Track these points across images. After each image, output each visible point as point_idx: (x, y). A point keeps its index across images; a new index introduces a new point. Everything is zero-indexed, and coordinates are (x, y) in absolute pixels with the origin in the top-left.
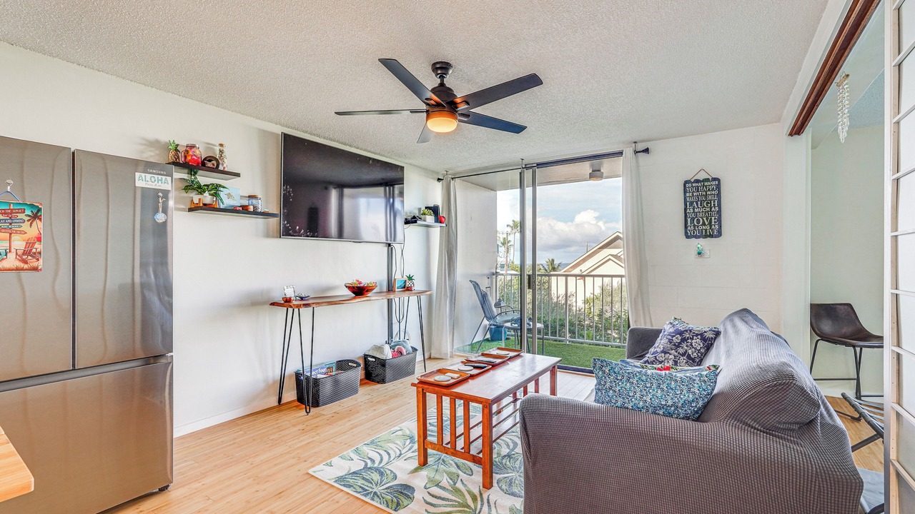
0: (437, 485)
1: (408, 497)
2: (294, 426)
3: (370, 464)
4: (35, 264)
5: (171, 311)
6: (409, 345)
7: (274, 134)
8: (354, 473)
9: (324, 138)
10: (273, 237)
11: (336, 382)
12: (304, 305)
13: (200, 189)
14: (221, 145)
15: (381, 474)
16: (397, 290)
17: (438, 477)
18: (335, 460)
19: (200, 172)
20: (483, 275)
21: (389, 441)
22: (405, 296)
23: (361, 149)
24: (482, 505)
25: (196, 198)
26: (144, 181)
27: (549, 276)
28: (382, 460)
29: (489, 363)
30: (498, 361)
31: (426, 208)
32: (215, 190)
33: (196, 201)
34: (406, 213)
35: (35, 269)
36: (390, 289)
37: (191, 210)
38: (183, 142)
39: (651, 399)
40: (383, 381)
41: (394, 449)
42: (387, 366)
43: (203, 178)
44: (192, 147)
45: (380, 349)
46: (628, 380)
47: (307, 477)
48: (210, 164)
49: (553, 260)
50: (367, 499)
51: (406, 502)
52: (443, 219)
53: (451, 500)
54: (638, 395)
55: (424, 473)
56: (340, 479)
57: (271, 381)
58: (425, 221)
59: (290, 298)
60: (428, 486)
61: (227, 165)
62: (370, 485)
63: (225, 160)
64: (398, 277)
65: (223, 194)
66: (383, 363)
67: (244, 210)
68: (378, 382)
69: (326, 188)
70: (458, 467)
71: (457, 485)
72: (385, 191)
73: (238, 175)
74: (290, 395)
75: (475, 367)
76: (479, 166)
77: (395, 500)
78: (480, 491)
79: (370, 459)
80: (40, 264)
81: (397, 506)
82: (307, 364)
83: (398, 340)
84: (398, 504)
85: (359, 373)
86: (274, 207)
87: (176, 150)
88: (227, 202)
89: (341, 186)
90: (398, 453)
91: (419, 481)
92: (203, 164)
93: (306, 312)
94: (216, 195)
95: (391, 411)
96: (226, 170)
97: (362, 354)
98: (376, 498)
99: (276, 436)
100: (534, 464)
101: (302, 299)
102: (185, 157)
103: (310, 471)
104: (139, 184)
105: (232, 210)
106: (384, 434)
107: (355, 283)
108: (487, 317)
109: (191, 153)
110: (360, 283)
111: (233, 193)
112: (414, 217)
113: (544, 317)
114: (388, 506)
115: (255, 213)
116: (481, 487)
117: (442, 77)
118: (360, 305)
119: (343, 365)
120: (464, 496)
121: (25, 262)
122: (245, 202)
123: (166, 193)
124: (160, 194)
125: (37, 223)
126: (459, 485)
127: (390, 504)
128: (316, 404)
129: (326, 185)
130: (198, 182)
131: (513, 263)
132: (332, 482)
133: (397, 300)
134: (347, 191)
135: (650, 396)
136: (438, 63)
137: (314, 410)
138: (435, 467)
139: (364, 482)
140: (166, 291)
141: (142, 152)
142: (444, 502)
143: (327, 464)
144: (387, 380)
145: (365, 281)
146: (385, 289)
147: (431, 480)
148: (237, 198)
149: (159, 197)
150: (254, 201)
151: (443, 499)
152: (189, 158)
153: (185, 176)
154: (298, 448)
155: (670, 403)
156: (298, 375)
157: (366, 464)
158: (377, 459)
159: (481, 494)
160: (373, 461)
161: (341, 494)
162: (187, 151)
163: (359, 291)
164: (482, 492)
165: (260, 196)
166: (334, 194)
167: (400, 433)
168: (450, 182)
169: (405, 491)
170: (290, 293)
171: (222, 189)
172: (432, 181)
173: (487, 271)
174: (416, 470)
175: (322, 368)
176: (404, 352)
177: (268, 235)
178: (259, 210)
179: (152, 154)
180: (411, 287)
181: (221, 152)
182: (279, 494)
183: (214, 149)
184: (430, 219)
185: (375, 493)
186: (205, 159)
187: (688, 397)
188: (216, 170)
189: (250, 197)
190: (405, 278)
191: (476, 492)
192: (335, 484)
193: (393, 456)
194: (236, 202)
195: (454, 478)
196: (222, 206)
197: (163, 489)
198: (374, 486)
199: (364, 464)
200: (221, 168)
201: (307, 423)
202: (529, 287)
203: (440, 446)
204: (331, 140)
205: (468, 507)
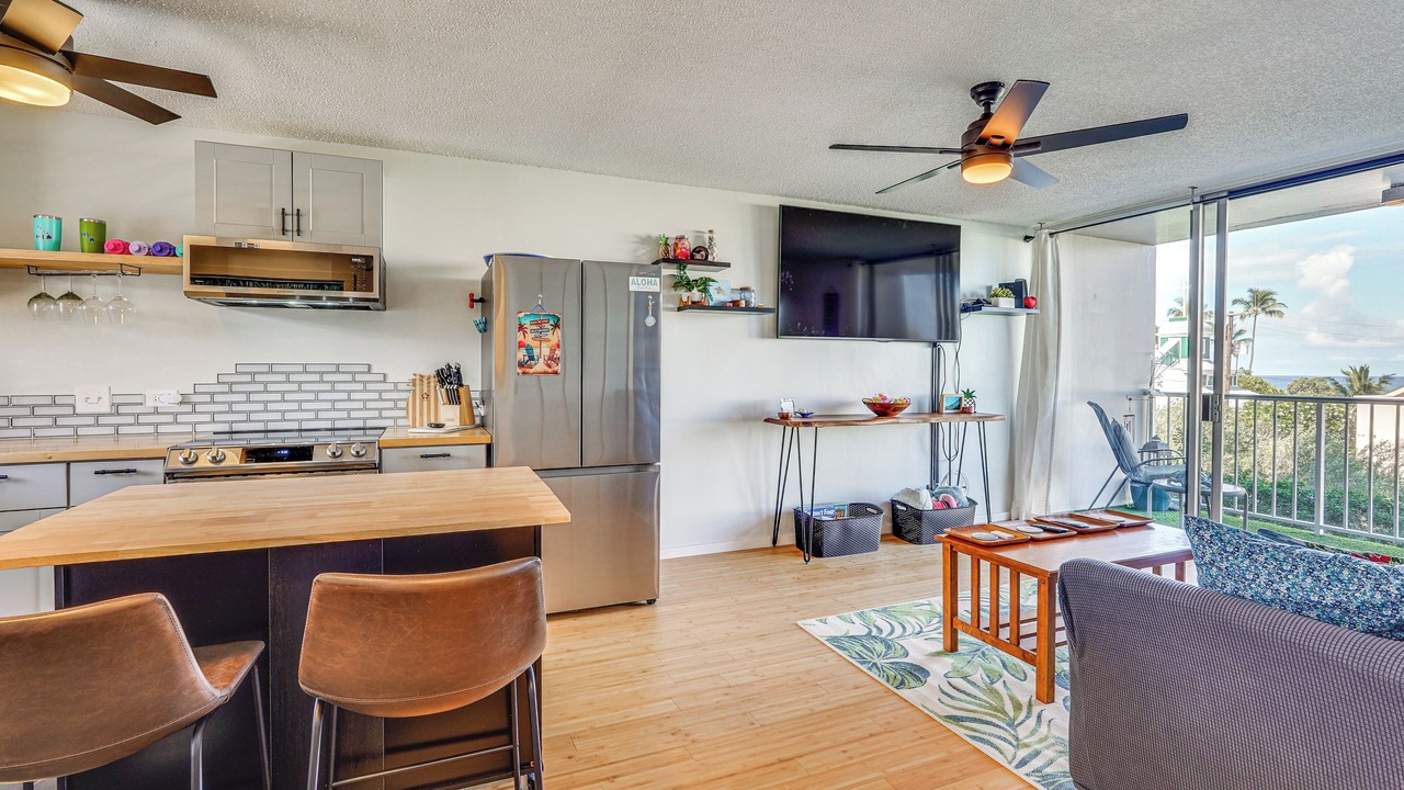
0: (964, 678)
1: (919, 679)
2: (788, 572)
3: (875, 632)
4: (556, 369)
5: (659, 419)
6: (963, 495)
7: (771, 207)
8: (852, 637)
9: (836, 202)
10: (769, 337)
11: (846, 530)
12: (804, 423)
13: (689, 285)
14: (711, 232)
15: (888, 647)
16: (945, 411)
17: (968, 670)
18: (832, 619)
19: (689, 266)
20: (1117, 395)
21: (908, 614)
22: (958, 422)
23: (890, 210)
24: (1027, 717)
25: (685, 295)
26: (637, 284)
27: (1348, 401)
28: (892, 632)
29: (1072, 527)
30: (1092, 527)
31: (1000, 285)
32: (704, 284)
33: (685, 300)
34: (965, 296)
35: (556, 373)
36: (936, 409)
37: (679, 309)
38: (672, 234)
39: (1288, 589)
40: (918, 541)
41: (912, 624)
42: (924, 520)
43: (693, 273)
44: (682, 238)
45: (914, 493)
46: (1249, 555)
47: (794, 627)
48: (698, 255)
49: (1364, 371)
50: (863, 668)
51: (913, 683)
52: (1033, 302)
53: (980, 699)
54: (1263, 579)
55: (949, 660)
56: (833, 639)
57: (764, 517)
58: (996, 306)
59: (787, 414)
60: (949, 675)
61: (718, 255)
62: (870, 654)
63: (715, 249)
64: (949, 392)
65: (712, 289)
66: (918, 515)
67: (735, 305)
68: (910, 541)
69: (850, 265)
70: (1004, 665)
71: (995, 686)
72: (938, 262)
73: (728, 265)
74: (787, 537)
75: (1045, 530)
76: (1103, 208)
77: (899, 677)
78: (1030, 702)
79: (877, 627)
80: (559, 368)
81: (901, 684)
82: (807, 501)
83: (946, 485)
84: (902, 683)
85: (881, 524)
86: (768, 300)
87: (666, 244)
88: (717, 297)
89: (871, 262)
90: (918, 629)
91: (940, 668)
92: (692, 257)
93: (806, 434)
94: (705, 290)
95: (920, 580)
96: (716, 260)
97: (888, 500)
98: (874, 669)
99: (766, 579)
100: (1081, 655)
101: (804, 416)
102: (675, 250)
103: (800, 623)
104: (633, 288)
105: (722, 307)
106: (903, 605)
107: (877, 399)
108: (1122, 467)
109: (680, 246)
110: (884, 399)
111: (724, 285)
112: (978, 301)
113: (1301, 484)
114: (888, 681)
115: (748, 309)
116: (1034, 698)
117: (987, 105)
118: (885, 429)
119: (859, 509)
120: (1002, 700)
121: (549, 366)
122: (736, 297)
123: (656, 295)
124: (650, 297)
125: (558, 332)
126: (998, 686)
127: (891, 680)
128: (818, 553)
129: (848, 260)
130: (687, 278)
131: (1249, 373)
132: (823, 640)
133: (945, 425)
134: (879, 268)
135: (1287, 584)
136: (978, 86)
137: (814, 560)
138: (969, 658)
139: (862, 649)
140: (655, 399)
141: (636, 251)
142: (969, 699)
143: (821, 621)
144: (924, 539)
145: (892, 397)
146: (927, 408)
147: (955, 669)
148: (728, 292)
149: (648, 300)
150: (747, 294)
151: (968, 695)
152: (678, 251)
153: (674, 271)
154: (790, 597)
155: (1329, 600)
156: (797, 514)
157: (870, 632)
158: (887, 629)
159: (1030, 705)
160: (880, 630)
161: (831, 654)
162: (676, 244)
163: (884, 410)
164: (1033, 703)
165: (753, 288)
166: (861, 273)
167: (928, 608)
168: (1046, 241)
169: (918, 673)
170: (788, 408)
171: (711, 283)
172: (1013, 241)
173: (1129, 387)
174: (938, 654)
175: (829, 509)
176: (954, 504)
177: (763, 335)
178: (752, 305)
179: (644, 251)
180: (970, 408)
181: (711, 239)
182: (762, 636)
183: (702, 237)
184: (1007, 303)
185: (875, 664)
186: (694, 251)
187: (1372, 597)
188: (705, 262)
189: (742, 289)
190: (961, 394)
191: (1024, 700)
192: (826, 643)
193: (908, 632)
194: (726, 297)
195: (993, 677)
196: (711, 304)
197: (651, 602)
198: (875, 657)
199: (867, 630)
200: (710, 259)
201: (803, 573)
202: (1205, 417)
203: (975, 628)
204: (846, 203)
205: (1004, 713)
